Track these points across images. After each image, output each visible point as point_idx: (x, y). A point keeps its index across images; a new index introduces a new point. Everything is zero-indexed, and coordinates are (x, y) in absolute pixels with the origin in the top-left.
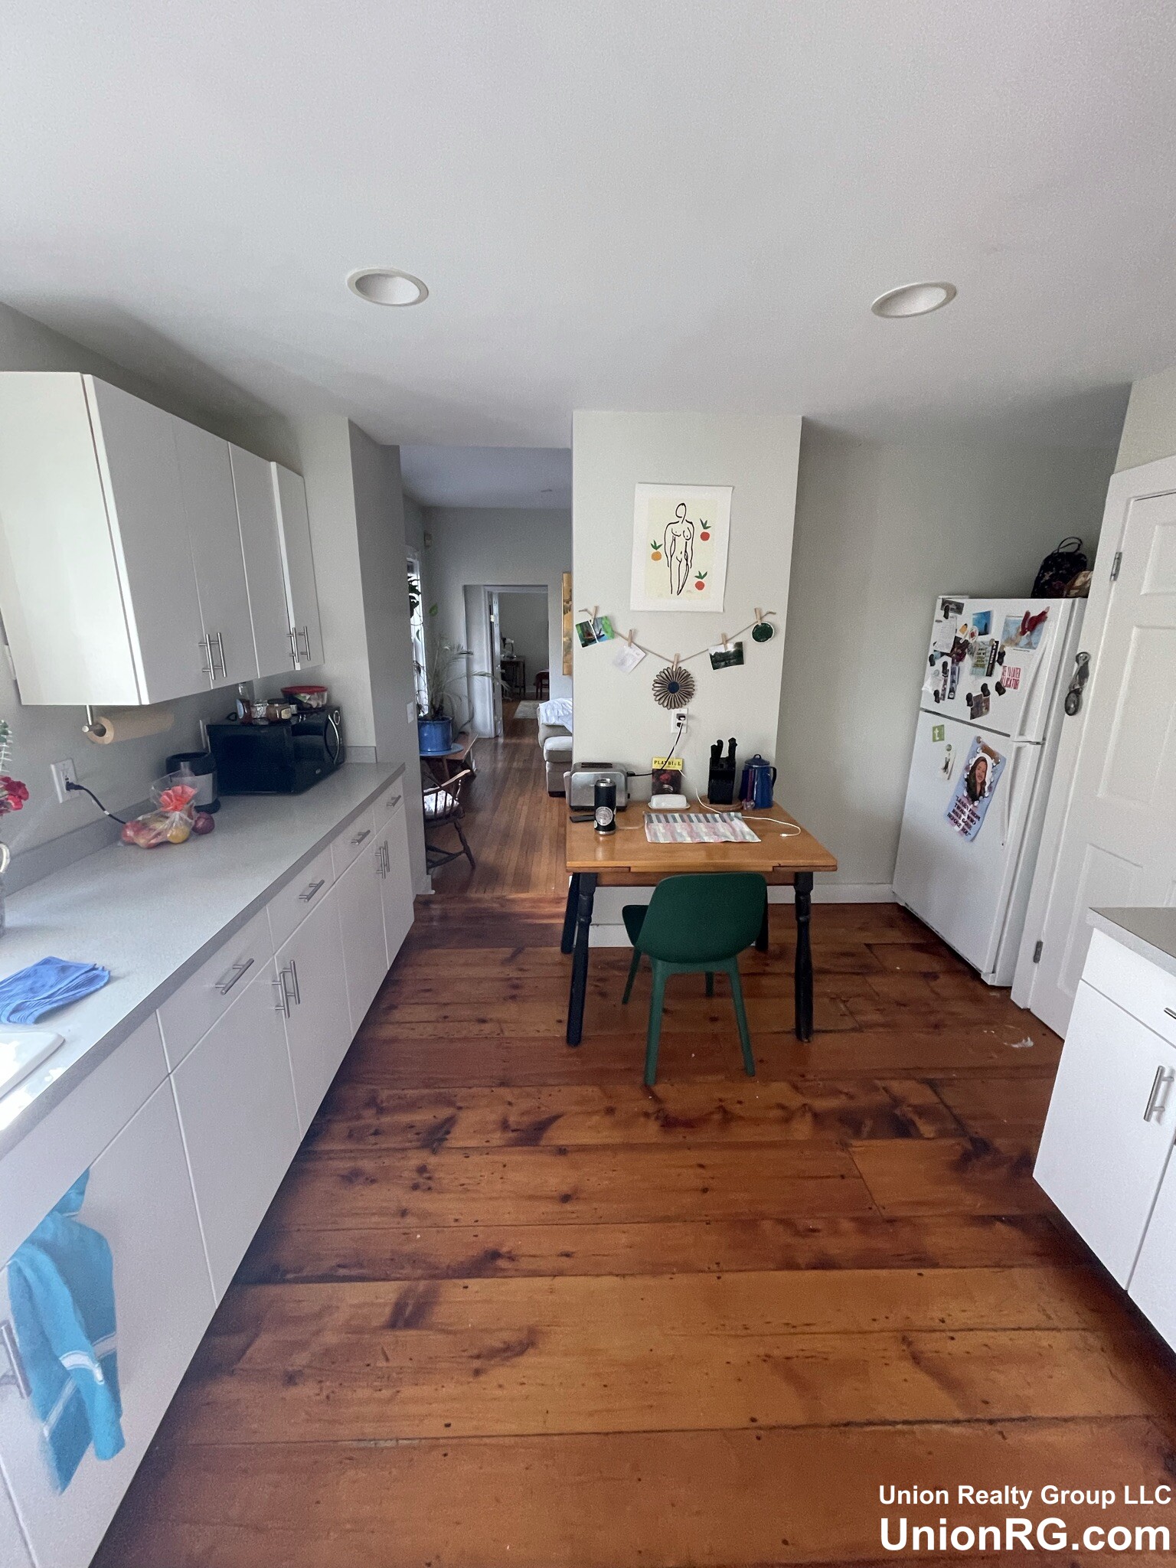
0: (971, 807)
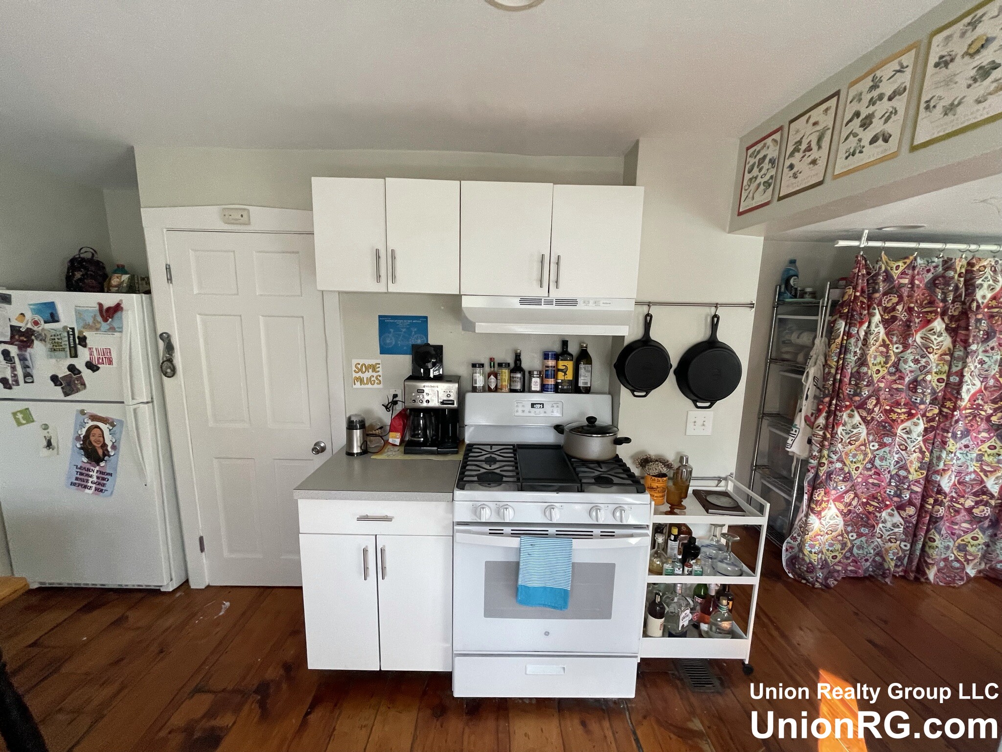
0: (97, 468)
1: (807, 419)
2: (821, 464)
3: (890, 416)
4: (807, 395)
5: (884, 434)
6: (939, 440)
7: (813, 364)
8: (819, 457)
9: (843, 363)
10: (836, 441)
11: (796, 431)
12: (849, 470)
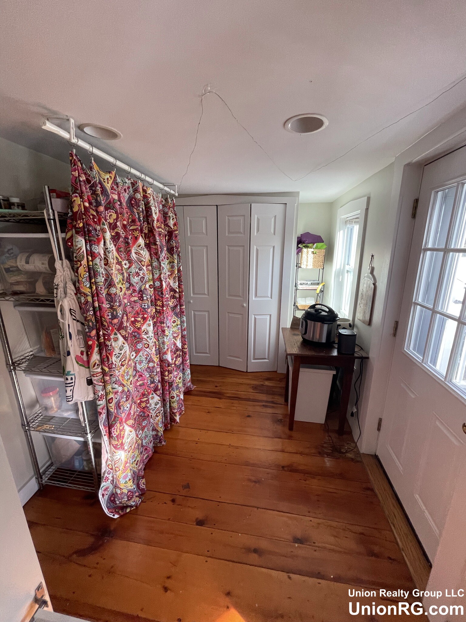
1: (78, 359)
2: (109, 401)
3: (136, 326)
4: (70, 333)
5: (136, 342)
6: (160, 330)
7: (63, 296)
8: (105, 394)
9: (96, 288)
10: (114, 371)
11: (72, 379)
12: (128, 388)
